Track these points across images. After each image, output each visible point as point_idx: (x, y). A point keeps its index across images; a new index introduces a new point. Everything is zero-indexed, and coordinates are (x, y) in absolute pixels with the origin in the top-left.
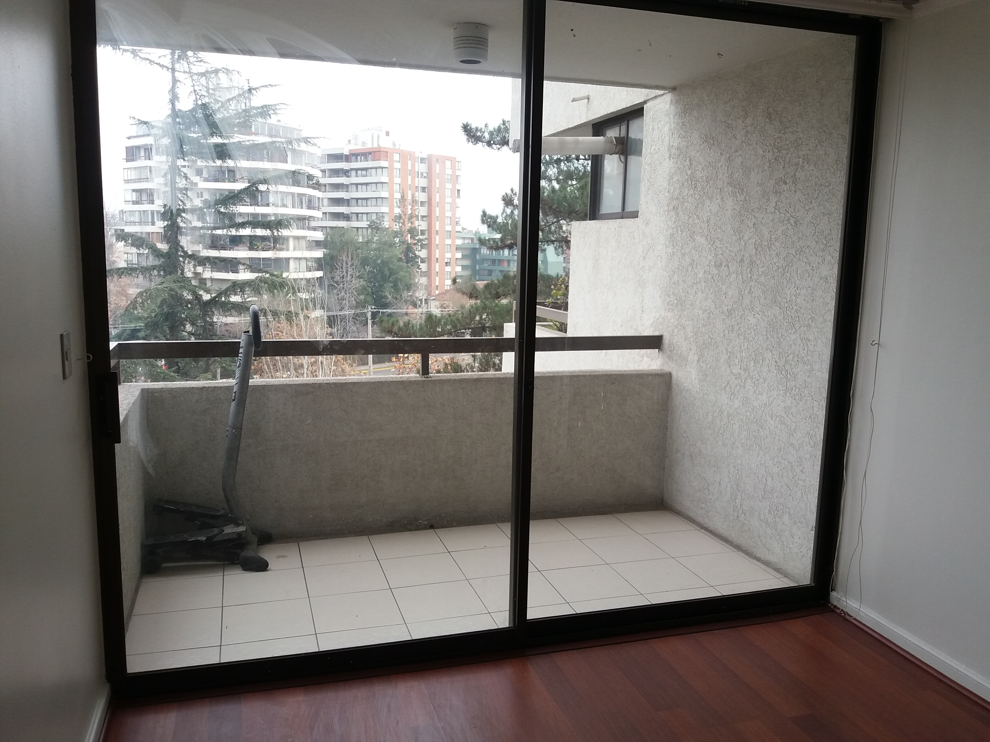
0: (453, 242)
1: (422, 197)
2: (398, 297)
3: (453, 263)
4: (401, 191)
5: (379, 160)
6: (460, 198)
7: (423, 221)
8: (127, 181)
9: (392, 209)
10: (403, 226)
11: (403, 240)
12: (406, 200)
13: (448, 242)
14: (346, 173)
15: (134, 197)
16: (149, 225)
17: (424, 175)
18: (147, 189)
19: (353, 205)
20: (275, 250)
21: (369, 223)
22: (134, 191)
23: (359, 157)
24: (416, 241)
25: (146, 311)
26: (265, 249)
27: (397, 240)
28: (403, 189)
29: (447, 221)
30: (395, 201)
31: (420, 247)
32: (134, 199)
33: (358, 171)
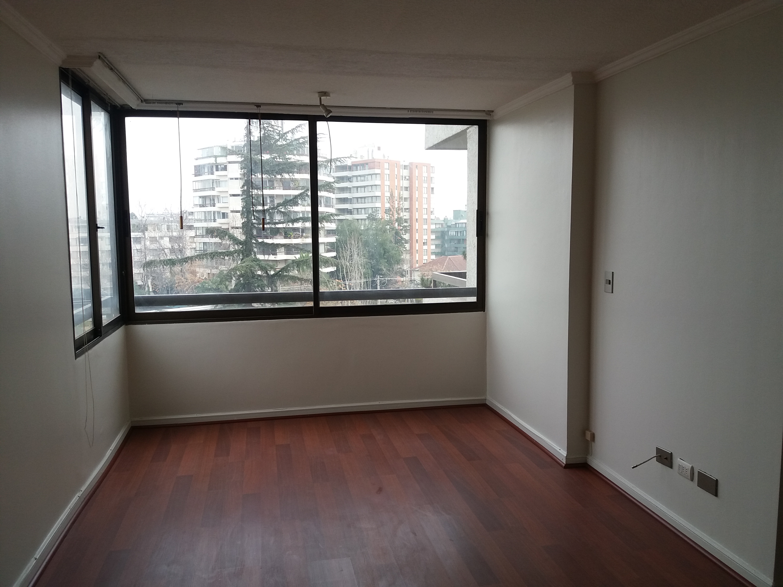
0: (429, 227)
1: (406, 194)
2: (391, 269)
3: (429, 242)
4: (390, 190)
5: (374, 168)
6: (433, 194)
7: (407, 212)
8: (196, 190)
9: (383, 204)
10: (392, 217)
11: (393, 227)
12: (394, 197)
13: (425, 227)
14: (349, 179)
15: (200, 202)
16: (212, 222)
17: (406, 178)
18: (211, 196)
19: (354, 203)
20: (303, 237)
21: (367, 215)
22: (200, 197)
23: (358, 167)
24: (402, 228)
25: (215, 284)
26: (296, 237)
27: (388, 227)
28: (391, 189)
29: (424, 211)
30: (386, 198)
31: (404, 231)
32: (201, 203)
33: (358, 178)
